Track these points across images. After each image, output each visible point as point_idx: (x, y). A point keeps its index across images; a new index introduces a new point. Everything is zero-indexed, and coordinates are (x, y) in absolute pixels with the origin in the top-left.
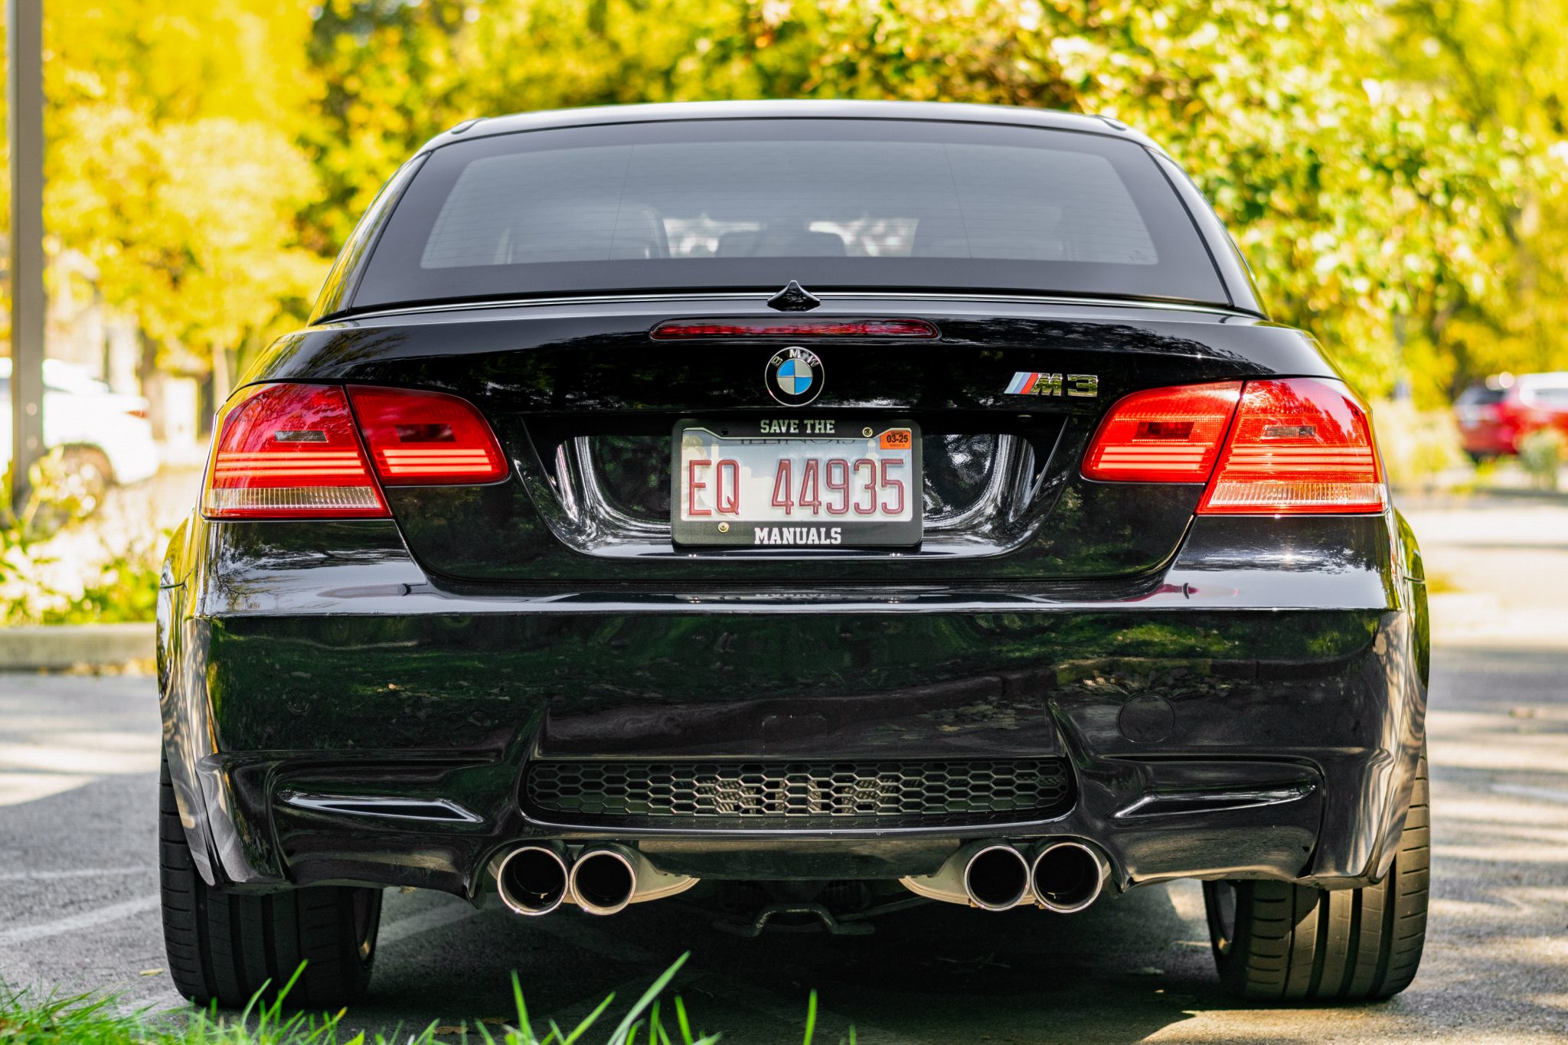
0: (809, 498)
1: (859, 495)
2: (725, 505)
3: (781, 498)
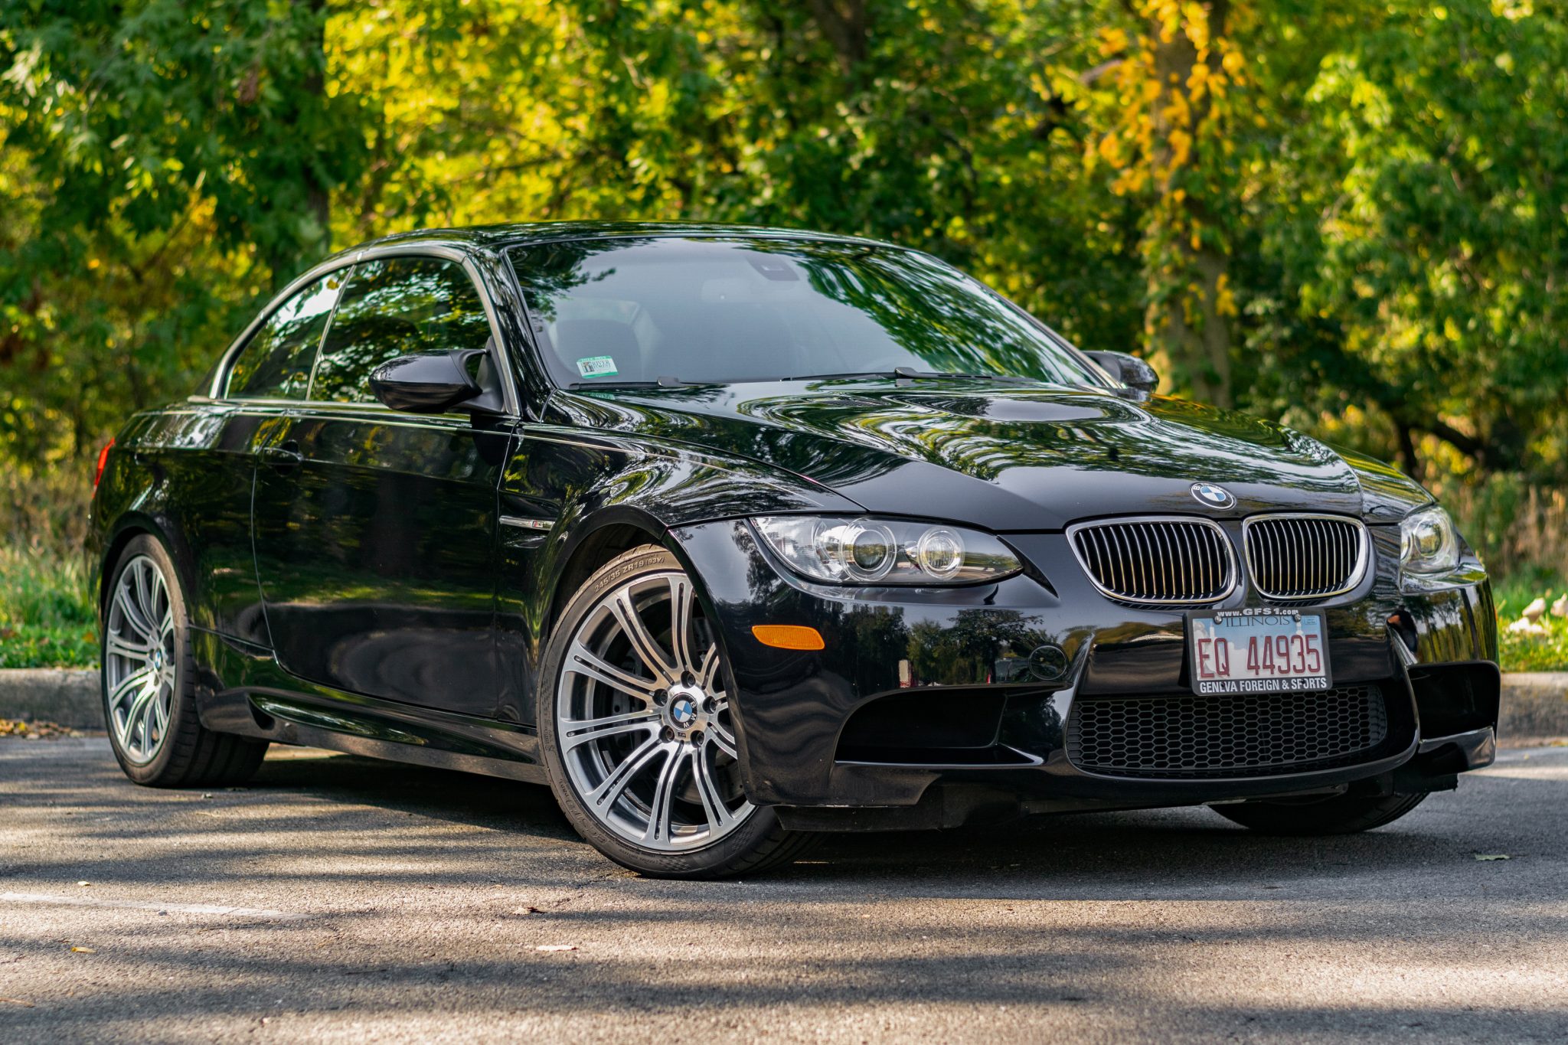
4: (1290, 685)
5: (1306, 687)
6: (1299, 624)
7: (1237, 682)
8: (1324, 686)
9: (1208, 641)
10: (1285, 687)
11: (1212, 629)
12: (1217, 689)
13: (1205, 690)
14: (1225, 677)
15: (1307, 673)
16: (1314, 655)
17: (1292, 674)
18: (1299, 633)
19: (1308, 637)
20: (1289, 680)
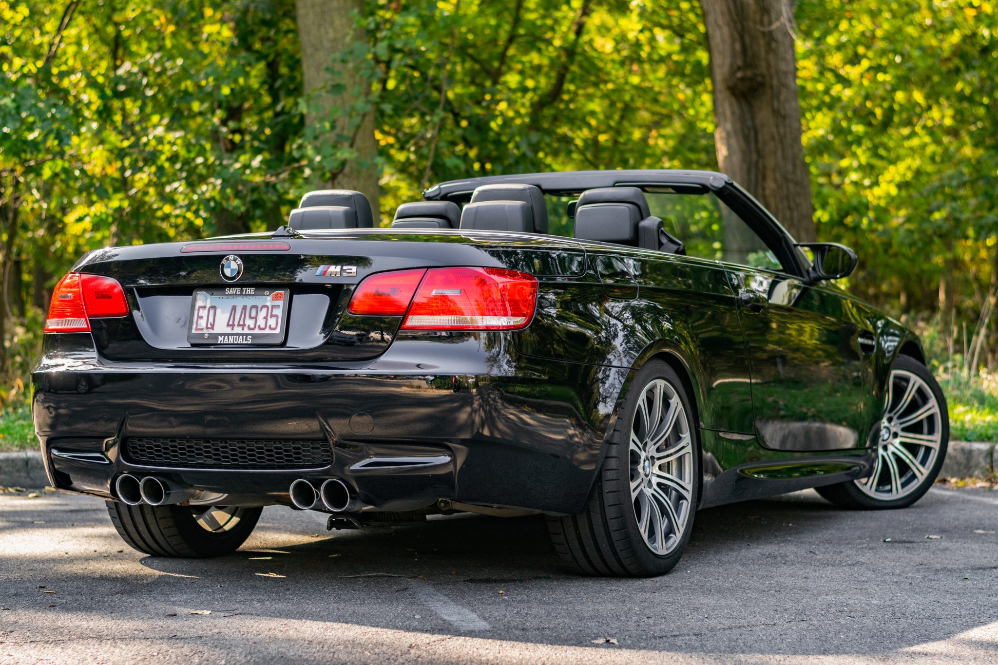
0: (241, 323)
1: (261, 322)
2: (209, 326)
3: (231, 323)
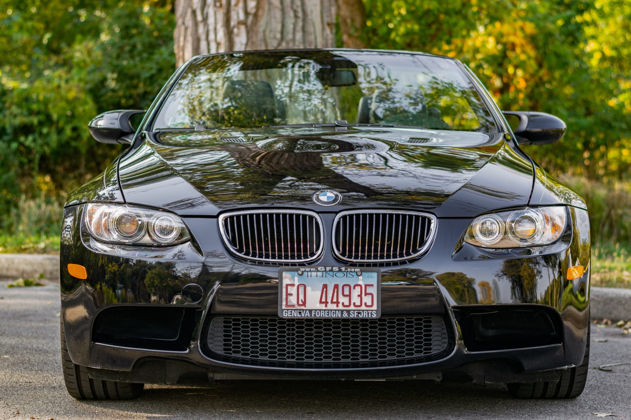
4: (349, 314)
5: (361, 316)
6: (361, 278)
7: (310, 311)
8: (374, 316)
9: (293, 285)
10: (345, 315)
11: (296, 279)
12: (296, 315)
13: (286, 315)
14: (303, 308)
15: (363, 307)
16: (370, 297)
17: (352, 307)
18: (360, 283)
19: (366, 286)
20: (348, 312)
